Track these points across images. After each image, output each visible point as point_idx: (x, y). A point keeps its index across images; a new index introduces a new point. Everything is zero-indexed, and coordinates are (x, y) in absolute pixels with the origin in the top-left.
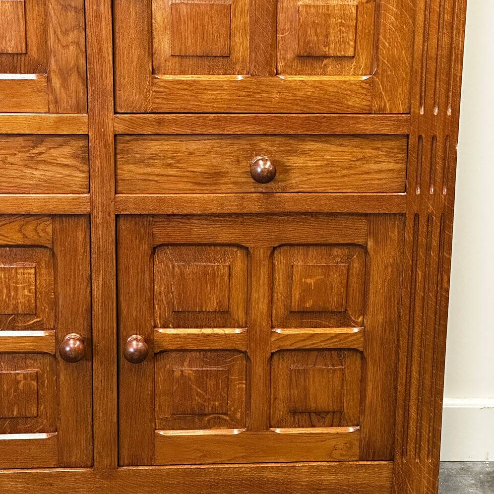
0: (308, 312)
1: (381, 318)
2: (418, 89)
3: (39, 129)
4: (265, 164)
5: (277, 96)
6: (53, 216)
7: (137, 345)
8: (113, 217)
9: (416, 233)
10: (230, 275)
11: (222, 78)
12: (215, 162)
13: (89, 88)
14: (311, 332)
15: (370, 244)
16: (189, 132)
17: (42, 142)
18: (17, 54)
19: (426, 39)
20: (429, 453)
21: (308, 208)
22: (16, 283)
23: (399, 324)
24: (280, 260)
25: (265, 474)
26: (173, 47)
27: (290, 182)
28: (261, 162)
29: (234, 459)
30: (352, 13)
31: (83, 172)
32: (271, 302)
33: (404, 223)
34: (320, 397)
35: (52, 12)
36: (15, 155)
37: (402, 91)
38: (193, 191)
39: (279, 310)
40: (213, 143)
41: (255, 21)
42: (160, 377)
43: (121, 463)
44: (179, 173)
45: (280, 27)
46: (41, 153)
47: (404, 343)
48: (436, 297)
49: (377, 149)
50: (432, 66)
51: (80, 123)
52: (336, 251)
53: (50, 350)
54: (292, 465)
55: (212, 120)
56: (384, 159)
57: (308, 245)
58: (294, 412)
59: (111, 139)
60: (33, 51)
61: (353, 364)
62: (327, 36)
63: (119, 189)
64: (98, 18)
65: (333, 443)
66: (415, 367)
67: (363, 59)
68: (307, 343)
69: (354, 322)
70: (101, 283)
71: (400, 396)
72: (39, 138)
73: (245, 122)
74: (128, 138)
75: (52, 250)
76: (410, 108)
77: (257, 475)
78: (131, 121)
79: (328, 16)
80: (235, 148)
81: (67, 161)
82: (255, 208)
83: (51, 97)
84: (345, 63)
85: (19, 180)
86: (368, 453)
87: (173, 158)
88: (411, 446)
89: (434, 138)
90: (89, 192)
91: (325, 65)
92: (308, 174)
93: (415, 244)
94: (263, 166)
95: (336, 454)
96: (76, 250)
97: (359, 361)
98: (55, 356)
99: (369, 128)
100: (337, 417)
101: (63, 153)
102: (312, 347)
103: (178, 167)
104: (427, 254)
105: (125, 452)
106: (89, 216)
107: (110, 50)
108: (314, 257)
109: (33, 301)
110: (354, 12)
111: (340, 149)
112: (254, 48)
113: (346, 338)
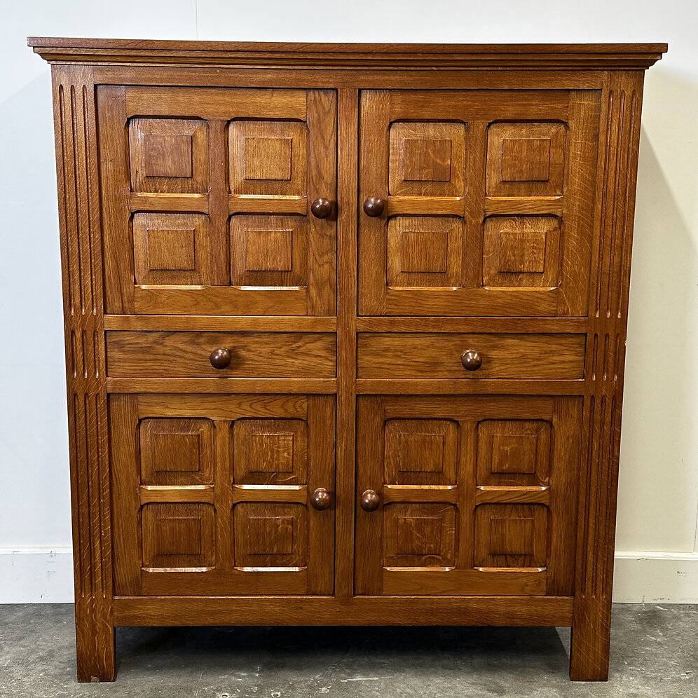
0: (505, 473)
1: (563, 479)
2: (594, 298)
3: (300, 327)
4: (473, 356)
5: (482, 303)
6: (308, 395)
7: (371, 497)
8: (354, 396)
9: (592, 411)
10: (444, 443)
11: (440, 288)
12: (434, 354)
13: (338, 297)
14: (507, 489)
15: (555, 420)
16: (414, 330)
17: (301, 338)
18: (285, 271)
19: (601, 258)
20: (603, 591)
21: (505, 391)
22: (278, 447)
23: (579, 485)
24: (484, 432)
25: (470, 605)
26: (403, 264)
27: (491, 371)
28: (470, 354)
29: (445, 592)
30: (542, 239)
31: (331, 361)
32: (476, 465)
33: (583, 403)
34: (515, 543)
35: (312, 239)
36: (281, 348)
37: (582, 298)
38: (416, 377)
39: (482, 471)
40: (432, 339)
41: (466, 246)
42: (388, 524)
43: (356, 593)
44: (406, 363)
45: (486, 249)
46: (300, 347)
47: (582, 499)
48: (609, 463)
49: (561, 344)
50: (606, 280)
51: (331, 324)
52: (527, 425)
53: (303, 500)
54: (492, 597)
55: (432, 321)
56: (567, 352)
57: (506, 420)
58: (493, 554)
59: (354, 336)
60: (297, 269)
61: (541, 515)
62: (522, 256)
63: (360, 374)
64: (347, 243)
65: (525, 580)
66: (592, 520)
67: (551, 275)
68: (505, 498)
69: (542, 482)
70: (344, 448)
71: (580, 542)
72: (299, 335)
73: (458, 322)
74: (367, 335)
75: (306, 421)
76: (588, 313)
77: (464, 605)
78: (369, 322)
79: (523, 241)
80: (450, 343)
81: (320, 353)
82: (464, 391)
83: (309, 304)
84: (536, 277)
85: (282, 368)
86: (553, 589)
88: (589, 584)
89: (607, 335)
90: (336, 377)
91: (520, 279)
92: (507, 364)
93: (592, 420)
94: (472, 356)
95: (527, 589)
96: (324, 422)
97: (545, 514)
98: (306, 506)
99: (555, 328)
100: (529, 560)
101: (317, 347)
102: (508, 501)
103: (405, 358)
104: (601, 428)
105: (359, 584)
106: (335, 395)
107: (355, 267)
108: (510, 430)
109: (291, 462)
110: (544, 238)
111: (532, 344)
112: (465, 266)
113: (535, 495)
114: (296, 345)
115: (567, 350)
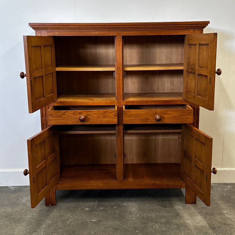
3: (107, 104)
12: (147, 116)
31: (116, 119)
36: (100, 115)
46: (106, 115)
51: (115, 103)
78: (126, 102)
87: (137, 115)
92: (169, 119)
101: (111, 115)
115: (188, 114)
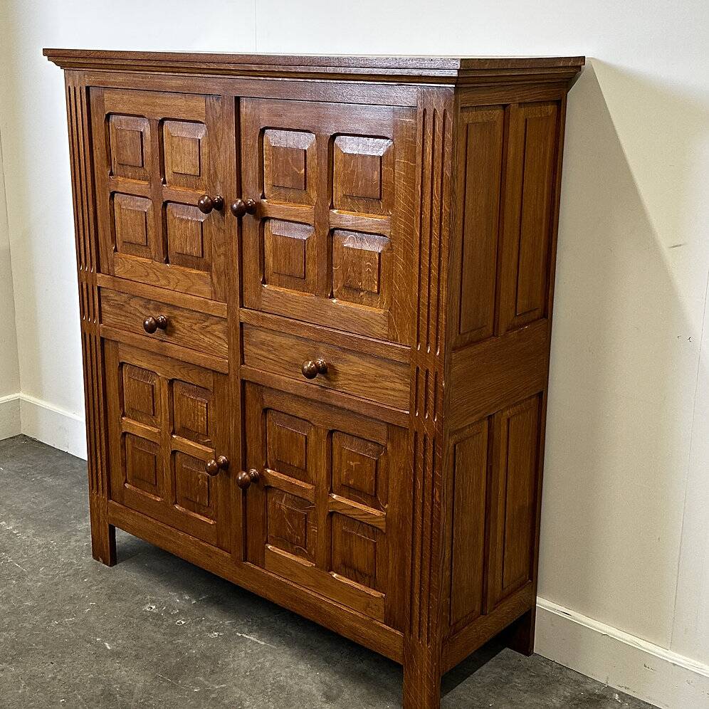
0: (352, 488)
1: (397, 511)
2: (416, 329)
6: (213, 371)
8: (240, 380)
9: (416, 447)
10: (306, 443)
14: (353, 505)
15: (389, 447)
16: (277, 329)
17: (207, 319)
18: (199, 257)
19: (421, 287)
20: (428, 641)
21: (345, 406)
22: (198, 411)
24: (336, 442)
25: (323, 606)
26: (274, 266)
27: (337, 383)
30: (376, 258)
32: (331, 473)
33: (408, 437)
34: (360, 560)
37: (408, 326)
42: (270, 505)
43: (248, 559)
44: (276, 359)
45: (334, 261)
48: (432, 507)
51: (223, 310)
52: (370, 446)
55: (291, 324)
57: (353, 436)
58: (344, 564)
59: (238, 325)
60: (207, 256)
62: (360, 273)
65: (367, 601)
67: (385, 297)
68: (351, 512)
69: (382, 507)
77: (318, 604)
78: (248, 315)
81: (221, 335)
83: (213, 289)
84: (374, 297)
85: (197, 342)
86: (390, 619)
89: (427, 371)
90: (228, 359)
95: (369, 611)
99: (384, 353)
101: (218, 329)
102: (353, 517)
103: (275, 354)
104: (425, 468)
105: (249, 552)
106: (227, 375)
108: (356, 446)
111: (368, 365)
113: (374, 518)
114: (206, 324)
